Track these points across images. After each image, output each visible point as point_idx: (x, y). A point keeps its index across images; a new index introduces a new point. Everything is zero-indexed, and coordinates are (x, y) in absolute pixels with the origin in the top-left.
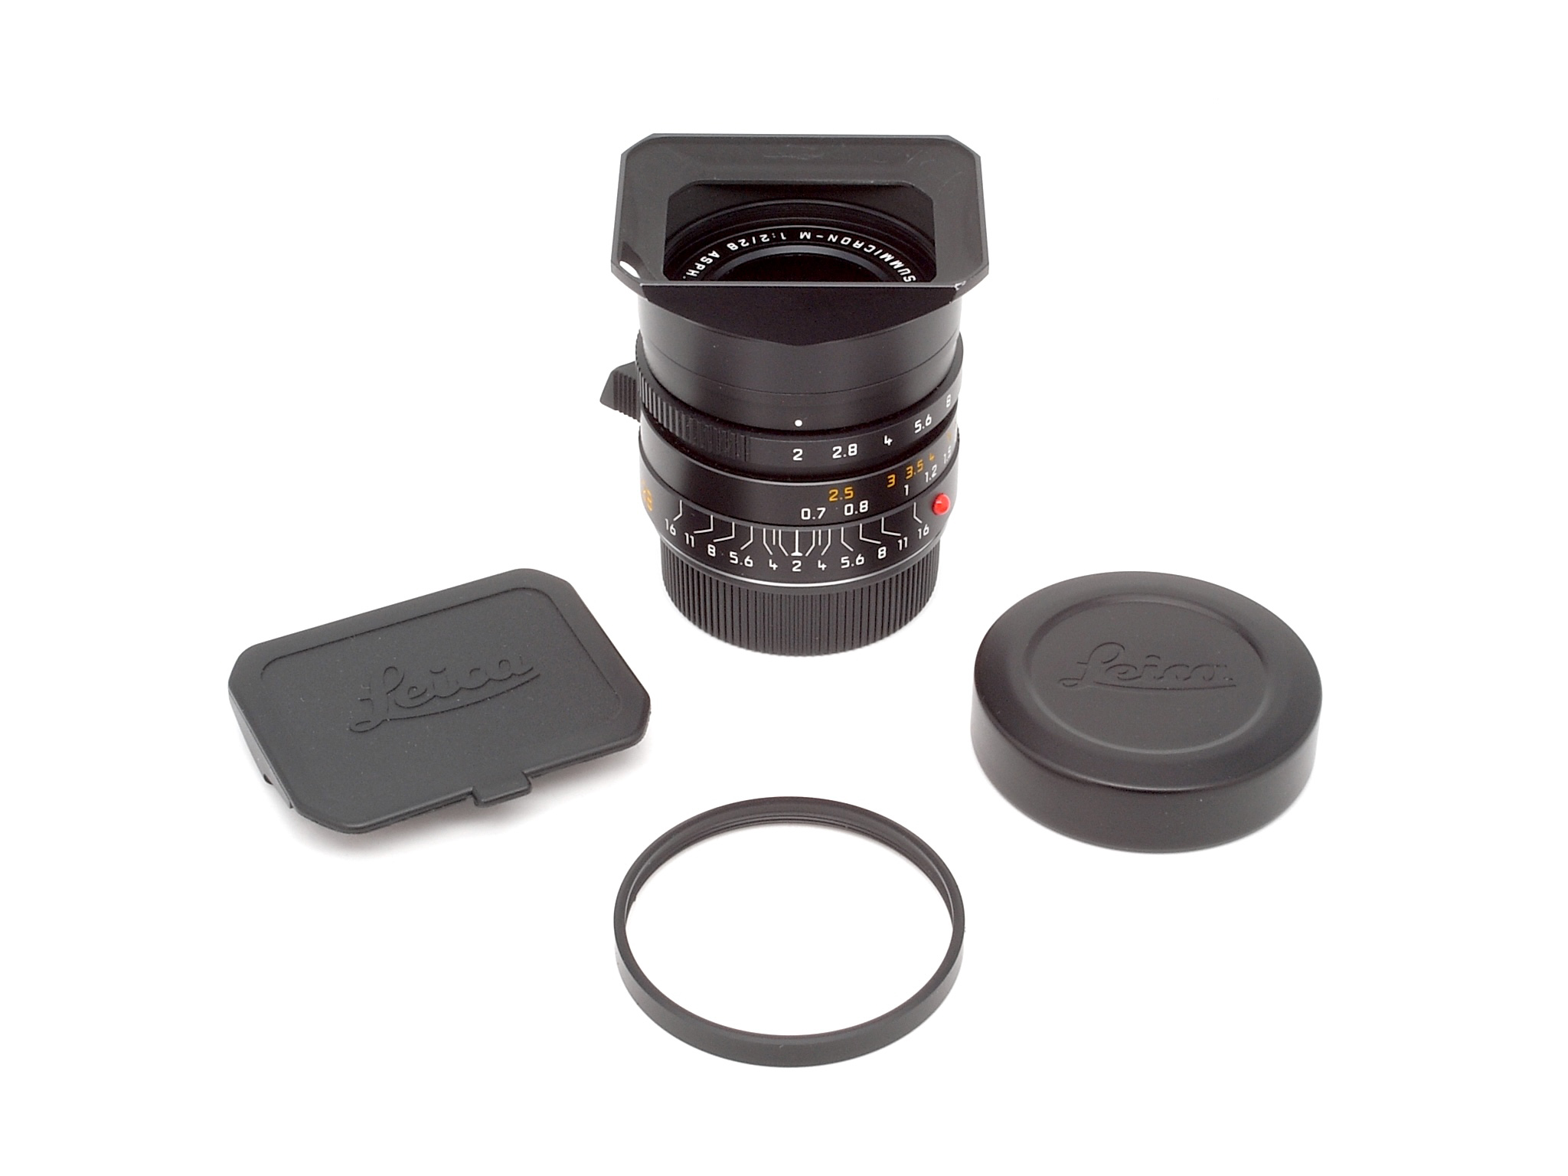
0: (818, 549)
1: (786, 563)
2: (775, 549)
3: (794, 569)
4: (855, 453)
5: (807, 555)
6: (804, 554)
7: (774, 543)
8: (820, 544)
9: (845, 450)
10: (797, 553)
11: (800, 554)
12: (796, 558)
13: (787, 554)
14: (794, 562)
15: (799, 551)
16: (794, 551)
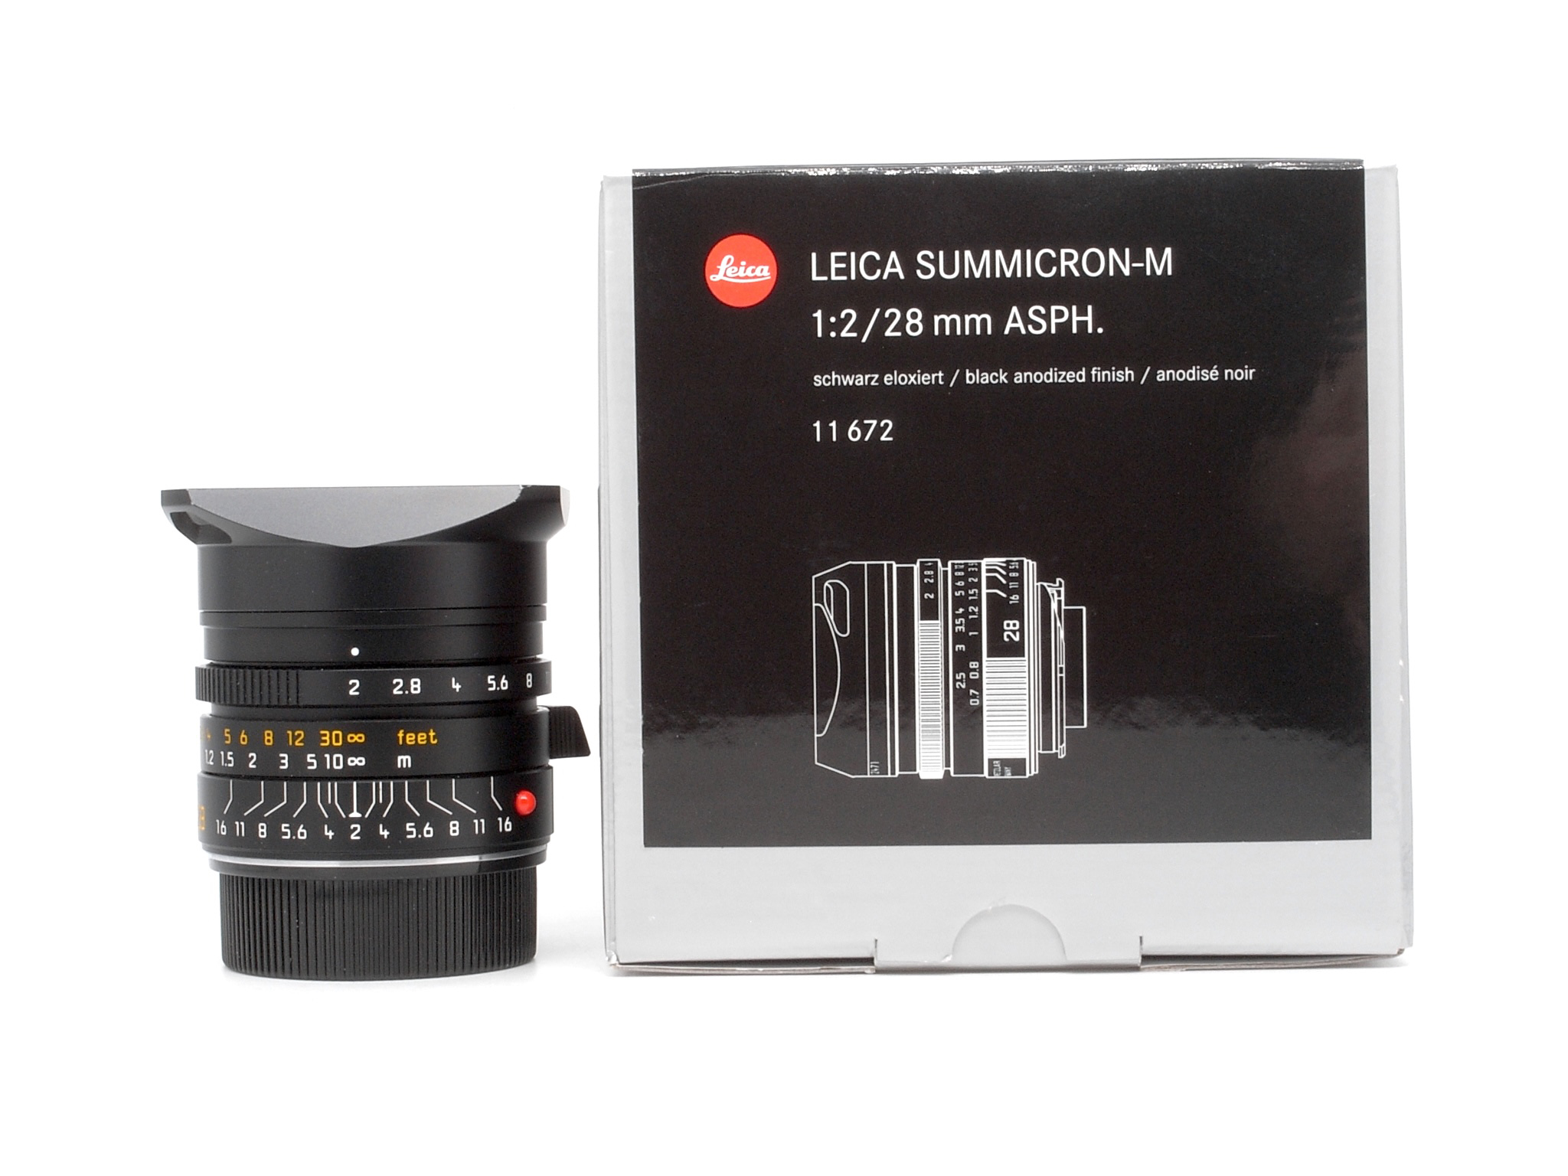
0: (379, 808)
1: (342, 827)
2: (331, 808)
3: (353, 837)
4: (418, 692)
5: (367, 816)
6: (364, 815)
7: (330, 802)
8: (381, 801)
9: (407, 686)
10: (355, 814)
11: (359, 815)
12: (355, 821)
13: (344, 816)
14: (352, 827)
15: (358, 811)
16: (352, 811)
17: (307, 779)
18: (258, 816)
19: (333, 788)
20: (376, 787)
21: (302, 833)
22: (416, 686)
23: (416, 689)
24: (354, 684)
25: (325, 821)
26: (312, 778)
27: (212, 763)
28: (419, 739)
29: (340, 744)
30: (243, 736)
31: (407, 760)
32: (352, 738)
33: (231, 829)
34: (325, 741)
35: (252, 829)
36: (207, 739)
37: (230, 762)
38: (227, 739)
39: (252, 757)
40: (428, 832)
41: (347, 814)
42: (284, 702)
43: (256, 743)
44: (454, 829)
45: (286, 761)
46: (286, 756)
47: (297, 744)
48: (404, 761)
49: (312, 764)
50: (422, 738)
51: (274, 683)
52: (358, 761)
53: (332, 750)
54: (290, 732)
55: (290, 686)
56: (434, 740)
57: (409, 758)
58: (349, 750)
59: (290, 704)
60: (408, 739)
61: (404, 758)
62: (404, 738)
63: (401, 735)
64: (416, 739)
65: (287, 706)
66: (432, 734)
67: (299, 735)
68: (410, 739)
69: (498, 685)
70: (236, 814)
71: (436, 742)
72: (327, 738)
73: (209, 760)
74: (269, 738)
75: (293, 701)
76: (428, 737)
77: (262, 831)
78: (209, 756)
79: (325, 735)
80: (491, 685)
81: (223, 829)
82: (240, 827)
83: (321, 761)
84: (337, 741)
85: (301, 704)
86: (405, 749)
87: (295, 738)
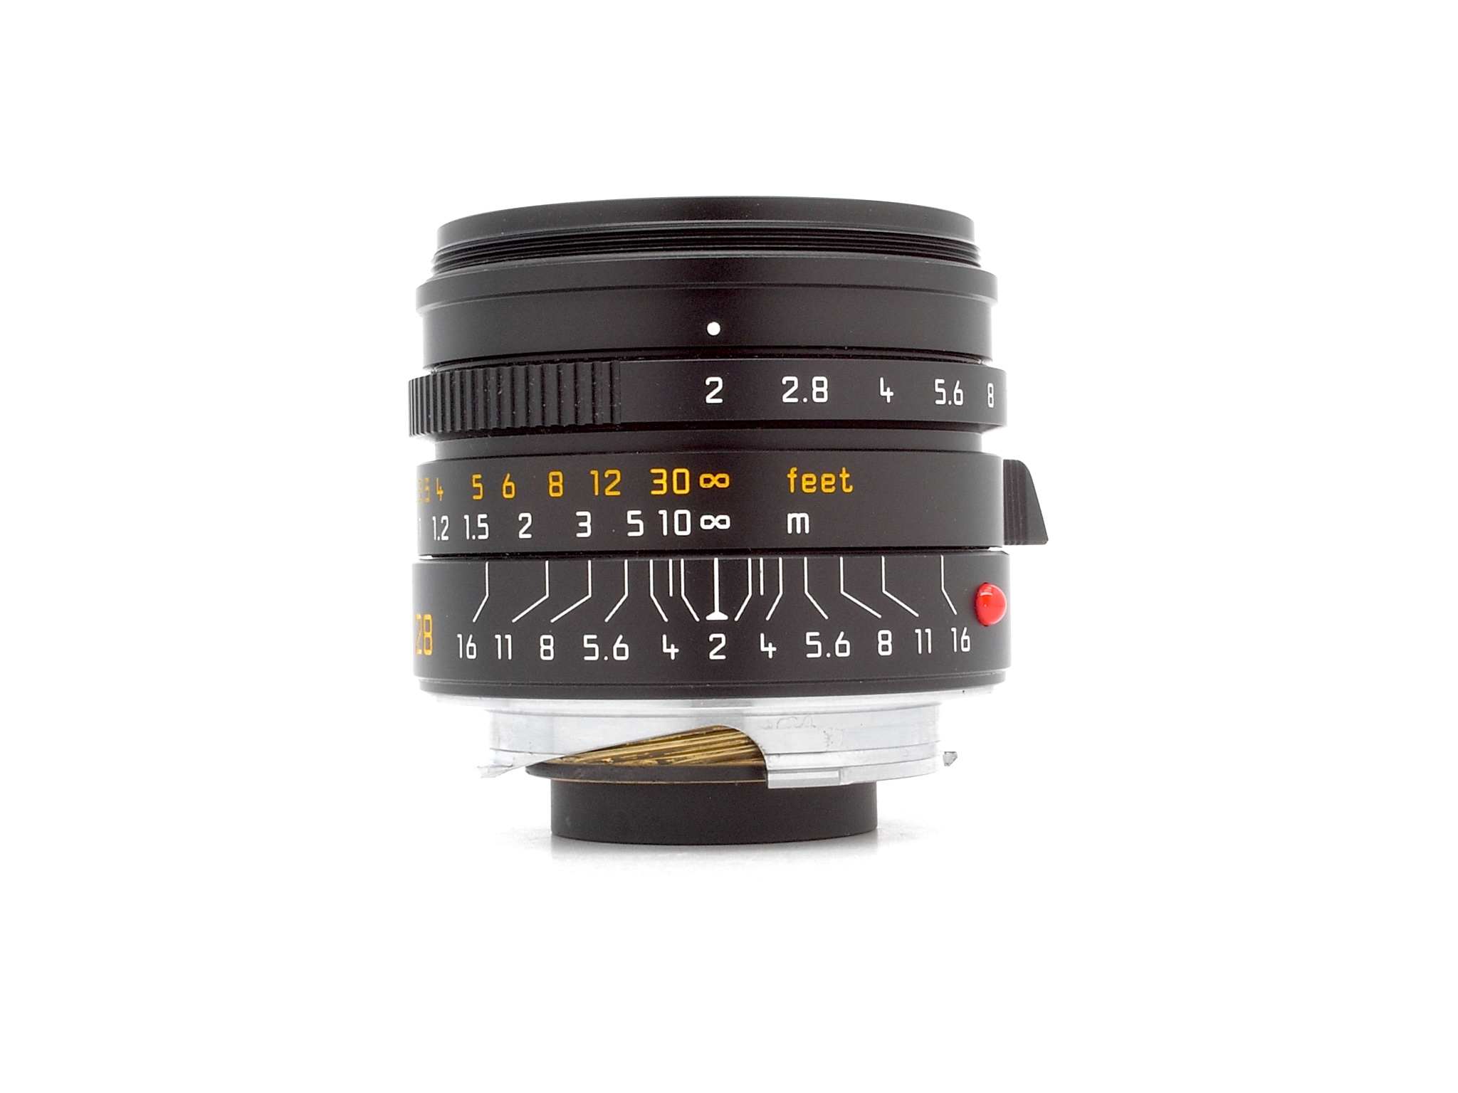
0: (760, 604)
1: (694, 638)
2: (673, 605)
3: (712, 656)
4: (824, 399)
5: (738, 618)
6: (732, 617)
7: (671, 593)
8: (762, 592)
9: (805, 390)
10: (717, 615)
11: (725, 617)
12: (717, 626)
13: (697, 619)
14: (712, 637)
15: (722, 610)
16: (712, 610)
17: (629, 553)
18: (538, 623)
19: (677, 568)
20: (754, 567)
21: (621, 650)
22: (821, 390)
23: (820, 395)
24: (715, 384)
25: (664, 628)
26: (638, 552)
27: (446, 538)
28: (824, 483)
29: (687, 491)
30: (506, 484)
31: (803, 519)
32: (707, 481)
33: (486, 647)
34: (660, 487)
35: (526, 645)
36: (434, 496)
37: (482, 531)
38: (477, 491)
39: (525, 519)
40: (843, 648)
41: (702, 615)
42: (586, 420)
43: (532, 495)
44: (885, 643)
45: (587, 524)
46: (588, 514)
47: (608, 493)
48: (798, 521)
49: (636, 528)
50: (828, 482)
51: (568, 386)
52: (718, 522)
53: (672, 502)
54: (595, 473)
55: (598, 389)
56: (848, 487)
57: (806, 516)
58: (702, 502)
59: (598, 423)
60: (804, 483)
61: (798, 516)
62: (798, 482)
63: (792, 476)
64: (818, 484)
65: (592, 428)
66: (844, 476)
67: (613, 477)
68: (808, 483)
69: (950, 397)
70: (496, 620)
71: (850, 490)
72: (663, 481)
73: (439, 534)
74: (556, 484)
75: (603, 417)
76: (839, 480)
77: (547, 648)
78: (440, 526)
79: (660, 476)
80: (940, 396)
81: (470, 649)
82: (505, 644)
83: (652, 522)
84: (681, 486)
85: (618, 421)
86: (800, 502)
87: (604, 483)
